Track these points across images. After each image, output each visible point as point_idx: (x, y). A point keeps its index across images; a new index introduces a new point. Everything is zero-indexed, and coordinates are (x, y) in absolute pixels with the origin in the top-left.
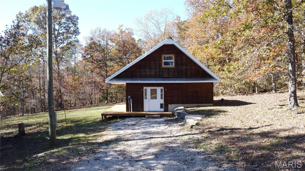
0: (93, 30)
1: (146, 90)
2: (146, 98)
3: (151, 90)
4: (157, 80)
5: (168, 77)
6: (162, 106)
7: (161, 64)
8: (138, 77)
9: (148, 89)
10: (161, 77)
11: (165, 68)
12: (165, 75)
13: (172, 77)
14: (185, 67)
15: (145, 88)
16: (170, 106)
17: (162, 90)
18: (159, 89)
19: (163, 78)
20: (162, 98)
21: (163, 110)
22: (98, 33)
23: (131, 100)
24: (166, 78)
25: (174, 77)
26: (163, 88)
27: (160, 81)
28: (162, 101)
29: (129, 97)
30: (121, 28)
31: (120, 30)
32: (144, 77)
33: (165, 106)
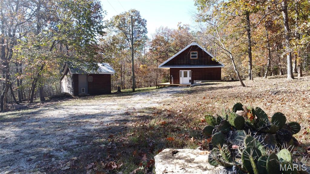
0: (158, 29)
1: (181, 72)
2: (181, 77)
3: (184, 72)
4: (187, 66)
5: (194, 65)
6: (190, 81)
7: (190, 57)
8: (177, 65)
9: (183, 71)
10: (190, 64)
11: (192, 59)
12: (192, 63)
13: (196, 65)
14: (204, 58)
15: (180, 71)
16: (194, 81)
17: (190, 72)
18: (188, 72)
19: (191, 65)
20: (190, 77)
21: (190, 83)
22: (161, 31)
23: (172, 77)
24: (193, 65)
25: (197, 65)
26: (191, 71)
27: (189, 66)
28: (190, 79)
29: (172, 76)
30: (180, 25)
31: (179, 27)
32: (180, 65)
33: (192, 81)
